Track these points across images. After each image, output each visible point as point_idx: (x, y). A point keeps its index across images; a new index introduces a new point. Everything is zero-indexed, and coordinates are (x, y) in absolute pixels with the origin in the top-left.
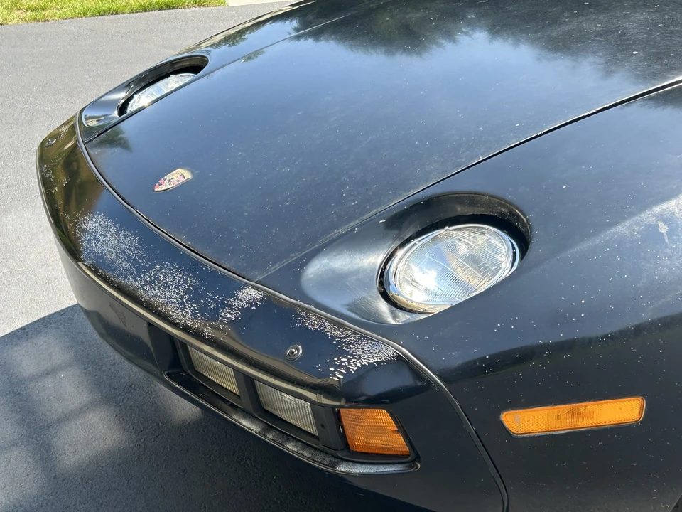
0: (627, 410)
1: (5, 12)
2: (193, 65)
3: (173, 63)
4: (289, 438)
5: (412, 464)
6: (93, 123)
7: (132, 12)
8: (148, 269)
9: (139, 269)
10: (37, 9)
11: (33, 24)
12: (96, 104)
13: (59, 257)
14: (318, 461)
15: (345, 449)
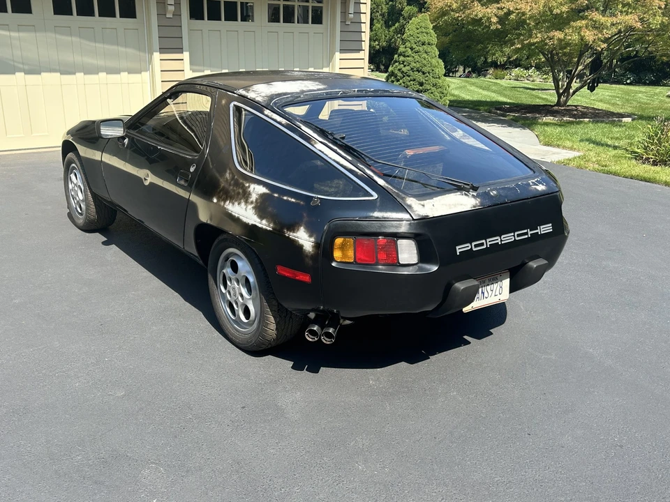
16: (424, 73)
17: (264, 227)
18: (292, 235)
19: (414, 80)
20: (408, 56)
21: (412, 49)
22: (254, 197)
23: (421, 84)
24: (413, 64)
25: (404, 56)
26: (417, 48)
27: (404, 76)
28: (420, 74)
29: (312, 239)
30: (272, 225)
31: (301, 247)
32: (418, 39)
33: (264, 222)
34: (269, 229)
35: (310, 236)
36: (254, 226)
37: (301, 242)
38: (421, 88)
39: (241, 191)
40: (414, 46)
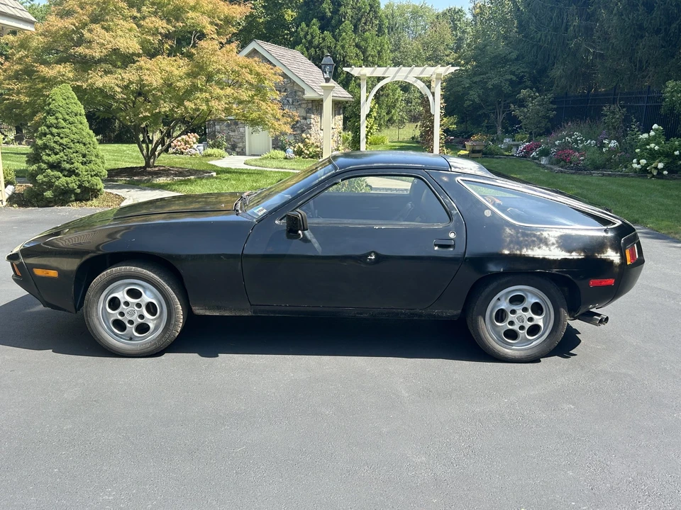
0: (54, 274)
16: (85, 144)
17: (575, 257)
18: (603, 256)
19: (77, 152)
20: (63, 128)
21: (65, 120)
22: (553, 240)
23: (84, 156)
24: (72, 136)
25: (57, 128)
26: (71, 119)
27: (64, 149)
28: (81, 145)
29: (619, 254)
30: (582, 254)
31: (612, 262)
32: (70, 110)
33: (574, 254)
34: (580, 257)
35: (617, 253)
36: (565, 260)
37: (611, 258)
38: (84, 159)
39: (535, 239)
40: (67, 117)
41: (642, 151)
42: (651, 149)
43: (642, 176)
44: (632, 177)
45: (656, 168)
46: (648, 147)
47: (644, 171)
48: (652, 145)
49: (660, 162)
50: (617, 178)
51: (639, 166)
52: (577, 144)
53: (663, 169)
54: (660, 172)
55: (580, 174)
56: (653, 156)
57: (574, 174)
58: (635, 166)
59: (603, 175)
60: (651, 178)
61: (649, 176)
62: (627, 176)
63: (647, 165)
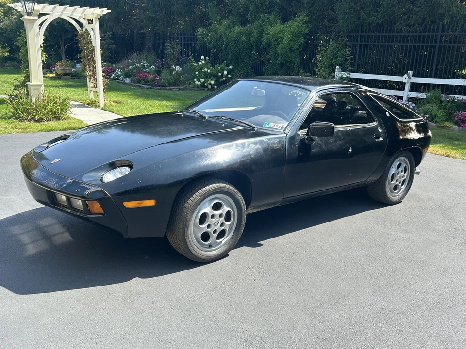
0: (151, 203)
1: (11, 130)
2: (65, 138)
3: (60, 137)
4: (77, 212)
5: (104, 215)
6: (36, 151)
7: (60, 130)
8: (47, 179)
9: (45, 179)
10: (23, 129)
11: (22, 134)
12: (38, 147)
13: (24, 180)
14: (84, 215)
15: (90, 213)
41: (199, 73)
42: (205, 72)
43: (202, 89)
44: (197, 90)
45: (210, 84)
46: (203, 70)
47: (203, 86)
48: (206, 69)
49: (212, 80)
50: (188, 91)
51: (199, 83)
52: (145, 69)
53: (214, 85)
54: (212, 86)
55: (164, 89)
56: (207, 76)
57: (160, 89)
58: (197, 83)
59: (179, 89)
60: (208, 90)
61: (206, 89)
62: (193, 89)
63: (205, 82)
